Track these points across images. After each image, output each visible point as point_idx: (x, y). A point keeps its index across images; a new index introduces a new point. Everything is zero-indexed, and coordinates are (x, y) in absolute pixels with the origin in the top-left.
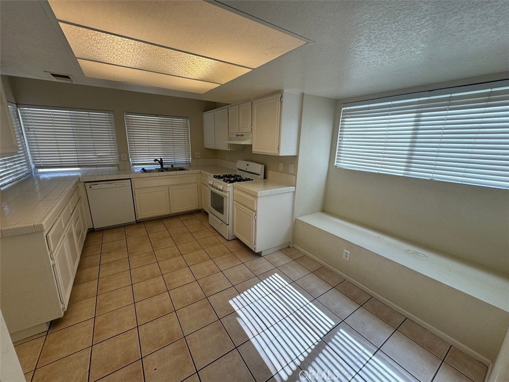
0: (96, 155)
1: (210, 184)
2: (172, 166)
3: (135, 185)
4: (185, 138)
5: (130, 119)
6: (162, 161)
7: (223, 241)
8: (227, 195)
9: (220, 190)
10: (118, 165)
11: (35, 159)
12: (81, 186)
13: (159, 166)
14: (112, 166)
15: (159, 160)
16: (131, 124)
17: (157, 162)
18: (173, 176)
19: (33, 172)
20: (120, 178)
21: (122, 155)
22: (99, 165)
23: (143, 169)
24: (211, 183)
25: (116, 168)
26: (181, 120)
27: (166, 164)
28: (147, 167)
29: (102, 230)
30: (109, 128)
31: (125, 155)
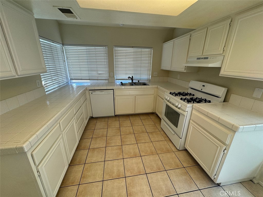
0: (97, 73)
1: (166, 99)
2: (139, 81)
3: (116, 94)
4: (148, 62)
5: (117, 50)
6: (133, 77)
7: (173, 149)
8: (185, 114)
9: (177, 107)
10: (108, 79)
11: (70, 75)
12: (87, 92)
13: (130, 81)
14: (105, 80)
15: (131, 77)
16: (117, 54)
17: (130, 78)
18: (139, 89)
19: (69, 82)
20: (107, 89)
21: (111, 73)
22: (99, 79)
23: (121, 83)
24: (168, 99)
25: (107, 81)
26: (147, 50)
27: (135, 79)
28: (124, 82)
29: (97, 118)
30: (105, 57)
31: (112, 73)
